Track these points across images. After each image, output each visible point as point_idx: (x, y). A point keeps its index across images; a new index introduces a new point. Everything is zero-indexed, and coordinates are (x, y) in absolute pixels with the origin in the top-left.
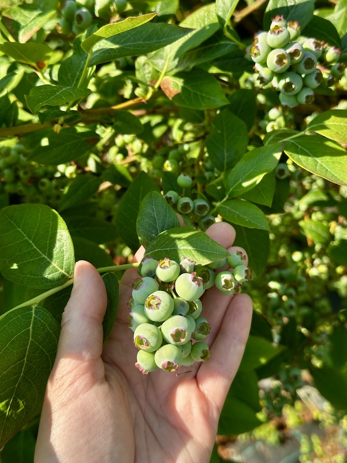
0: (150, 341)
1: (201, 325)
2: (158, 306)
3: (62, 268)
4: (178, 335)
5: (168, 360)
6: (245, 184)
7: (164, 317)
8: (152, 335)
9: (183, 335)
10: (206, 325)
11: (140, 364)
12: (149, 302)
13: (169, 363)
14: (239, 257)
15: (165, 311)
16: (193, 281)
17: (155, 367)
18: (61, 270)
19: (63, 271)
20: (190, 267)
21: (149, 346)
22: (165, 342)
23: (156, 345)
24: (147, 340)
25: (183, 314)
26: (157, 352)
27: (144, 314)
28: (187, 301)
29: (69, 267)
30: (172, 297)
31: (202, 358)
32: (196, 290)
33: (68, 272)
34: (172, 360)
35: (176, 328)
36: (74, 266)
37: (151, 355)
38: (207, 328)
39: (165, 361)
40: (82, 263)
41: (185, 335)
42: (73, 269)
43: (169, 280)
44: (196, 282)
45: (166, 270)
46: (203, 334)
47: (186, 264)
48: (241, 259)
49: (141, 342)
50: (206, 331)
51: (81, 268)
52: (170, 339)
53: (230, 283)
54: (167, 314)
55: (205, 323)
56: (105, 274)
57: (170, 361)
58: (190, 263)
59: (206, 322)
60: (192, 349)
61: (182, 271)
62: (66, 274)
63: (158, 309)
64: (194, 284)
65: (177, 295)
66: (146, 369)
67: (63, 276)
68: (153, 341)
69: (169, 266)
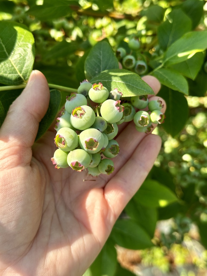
0: (67, 141)
1: (113, 146)
2: (82, 116)
3: (21, 72)
4: (91, 144)
5: (77, 160)
6: (181, 55)
7: (83, 127)
8: (70, 137)
9: (95, 145)
10: (117, 148)
11: (55, 159)
12: (76, 111)
13: (77, 163)
14: (159, 104)
15: (86, 122)
16: (116, 106)
17: (66, 164)
18: (19, 74)
19: (21, 75)
20: (117, 96)
21: (66, 145)
22: (79, 147)
23: (71, 146)
24: (65, 140)
25: (100, 130)
26: (71, 152)
27: (69, 121)
28: (107, 122)
29: (26, 73)
30: (96, 114)
31: (106, 171)
32: (116, 114)
33: (24, 77)
34: (80, 162)
35: (91, 137)
36: (30, 73)
37: (65, 154)
38: (117, 150)
39: (75, 160)
40: (37, 72)
41: (97, 145)
42: (29, 76)
43: (97, 100)
44: (119, 108)
45: (98, 92)
46: (113, 154)
47: (115, 93)
48: (160, 106)
49: (60, 141)
50: (115, 152)
51: (35, 76)
52: (84, 145)
53: (146, 122)
54: (87, 124)
55: (116, 145)
56: (53, 90)
57: (78, 162)
58: (118, 94)
59: (118, 145)
60: (100, 162)
61: (110, 97)
62: (22, 78)
63: (81, 118)
64: (116, 109)
65: (100, 115)
66: (58, 164)
67: (19, 78)
68: (69, 142)
69: (100, 89)
